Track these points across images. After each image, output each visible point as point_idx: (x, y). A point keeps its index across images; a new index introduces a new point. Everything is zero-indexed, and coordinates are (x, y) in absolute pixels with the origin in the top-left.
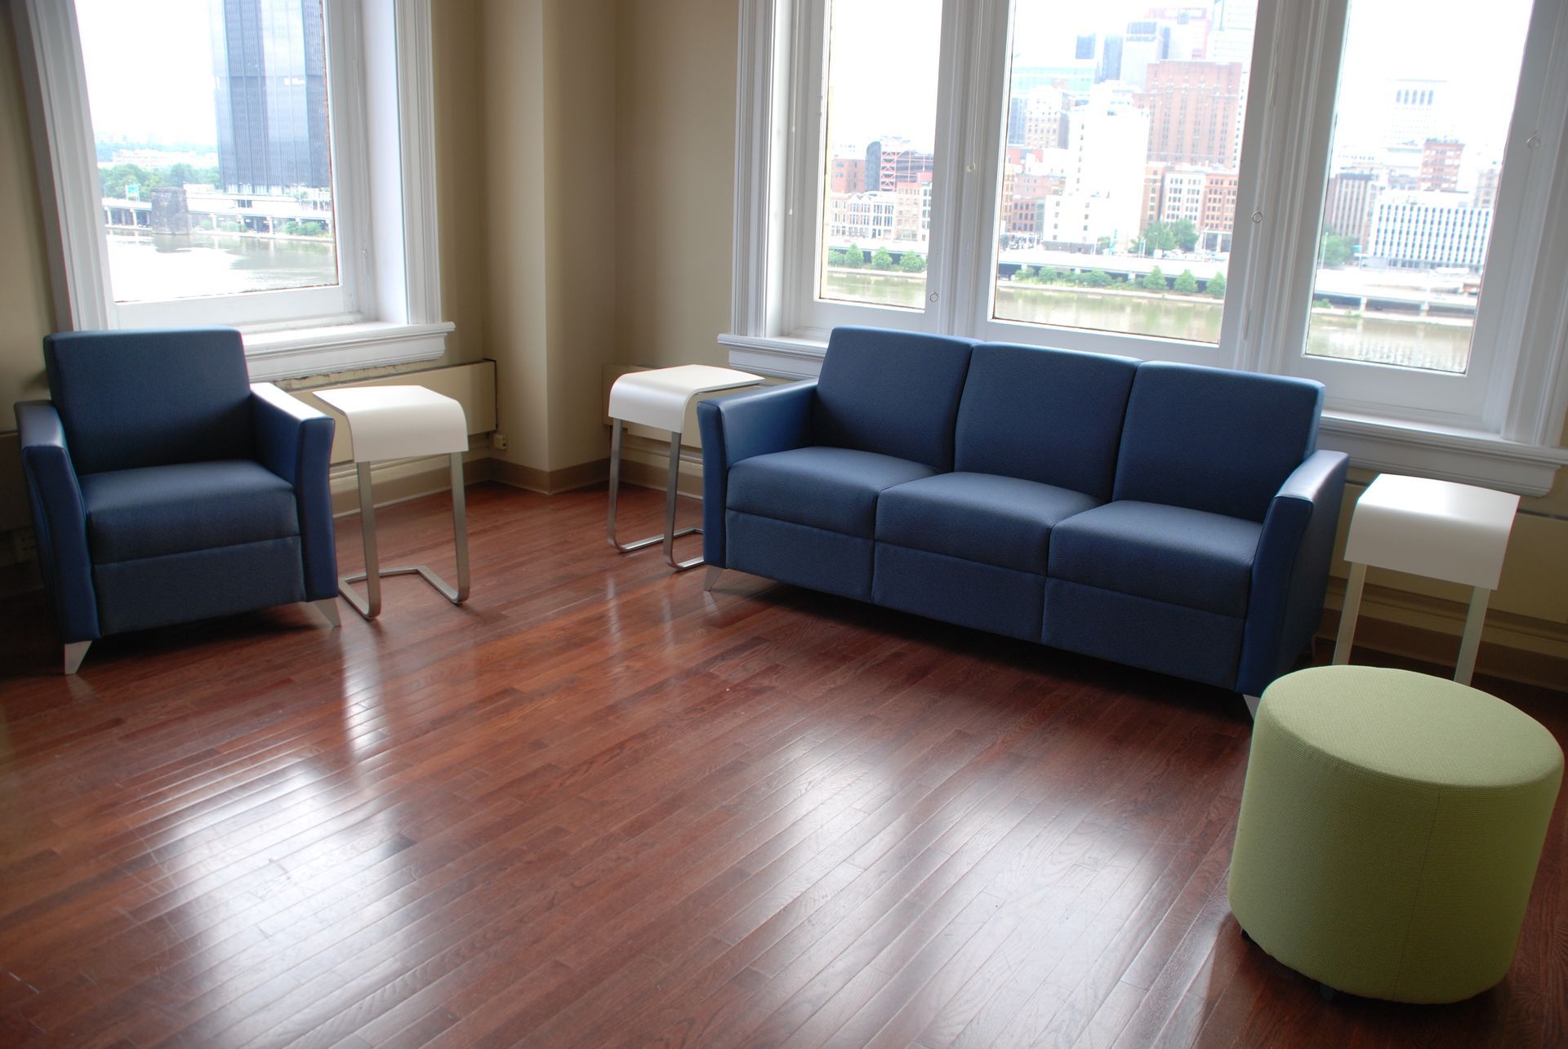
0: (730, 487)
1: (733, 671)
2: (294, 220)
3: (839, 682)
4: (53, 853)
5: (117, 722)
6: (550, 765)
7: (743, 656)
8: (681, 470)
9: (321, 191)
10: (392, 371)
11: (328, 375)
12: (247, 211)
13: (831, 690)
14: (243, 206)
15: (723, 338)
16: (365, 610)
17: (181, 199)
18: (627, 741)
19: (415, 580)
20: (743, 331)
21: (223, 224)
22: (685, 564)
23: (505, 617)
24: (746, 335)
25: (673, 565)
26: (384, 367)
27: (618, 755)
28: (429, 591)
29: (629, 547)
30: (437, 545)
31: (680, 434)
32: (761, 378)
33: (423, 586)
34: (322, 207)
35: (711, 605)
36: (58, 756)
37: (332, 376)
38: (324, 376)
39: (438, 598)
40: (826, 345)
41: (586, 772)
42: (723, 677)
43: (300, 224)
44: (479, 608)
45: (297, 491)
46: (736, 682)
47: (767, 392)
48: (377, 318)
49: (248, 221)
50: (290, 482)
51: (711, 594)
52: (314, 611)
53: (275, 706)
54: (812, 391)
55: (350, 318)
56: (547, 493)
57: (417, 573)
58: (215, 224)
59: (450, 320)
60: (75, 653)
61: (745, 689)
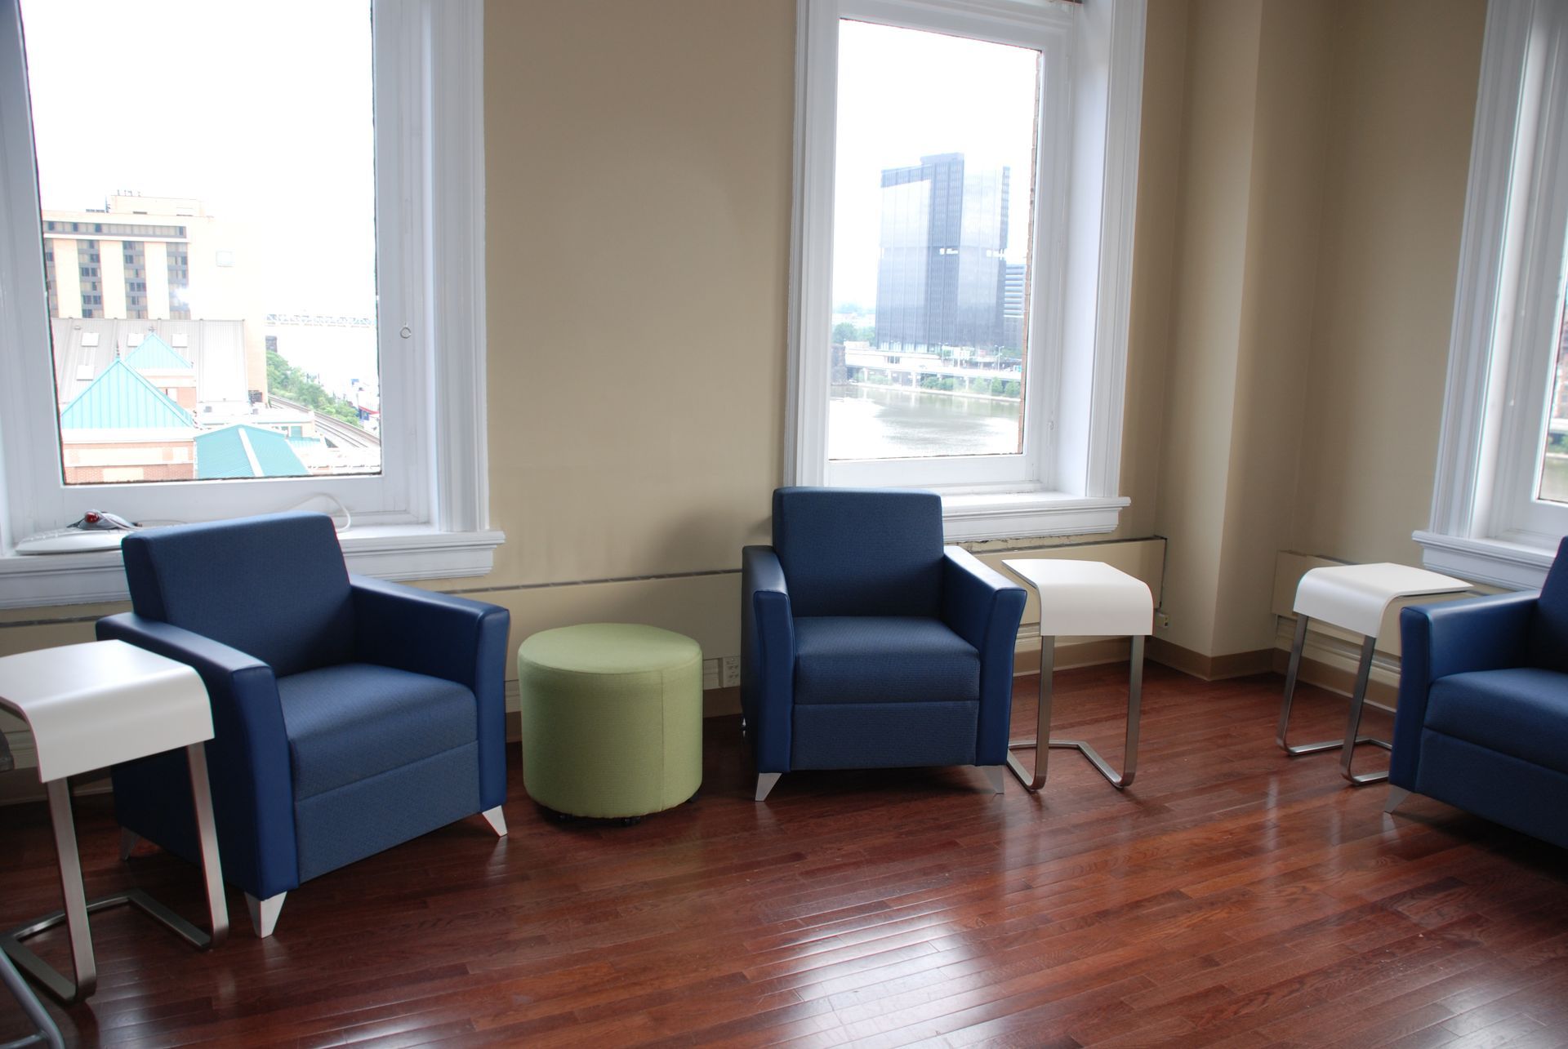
0: (1430, 703)
1: (1424, 914)
2: (936, 375)
3: (1561, 952)
4: (744, 977)
5: (798, 857)
6: (1223, 987)
7: (1436, 897)
8: (1371, 676)
9: (962, 349)
10: (1066, 541)
11: (1006, 541)
12: (894, 366)
13: (1552, 960)
14: (892, 362)
15: (1417, 535)
16: (1029, 782)
17: (840, 354)
18: (1308, 975)
19: (1075, 755)
20: (1443, 528)
21: (872, 377)
22: (1362, 779)
23: (1168, 810)
24: (1447, 534)
25: (1349, 777)
26: (1059, 537)
27: (1297, 990)
28: (1090, 770)
29: (1299, 750)
30: (1097, 721)
31: (1375, 639)
32: (1471, 585)
33: (1083, 763)
34: (961, 364)
35: (1390, 829)
36: (748, 880)
37: (1010, 541)
38: (1003, 541)
39: (1099, 779)
40: (1553, 555)
41: (1263, 1004)
42: (1415, 919)
43: (940, 379)
44: (1141, 796)
45: (982, 657)
46: (1430, 928)
47: (1480, 602)
48: (1055, 489)
49: (895, 375)
50: (977, 648)
51: (1393, 818)
52: (982, 776)
53: (942, 868)
54: (1531, 605)
55: (1030, 486)
56: (1205, 679)
57: (1078, 748)
58: (866, 378)
59: (1127, 496)
60: (767, 782)
61: (1443, 939)
